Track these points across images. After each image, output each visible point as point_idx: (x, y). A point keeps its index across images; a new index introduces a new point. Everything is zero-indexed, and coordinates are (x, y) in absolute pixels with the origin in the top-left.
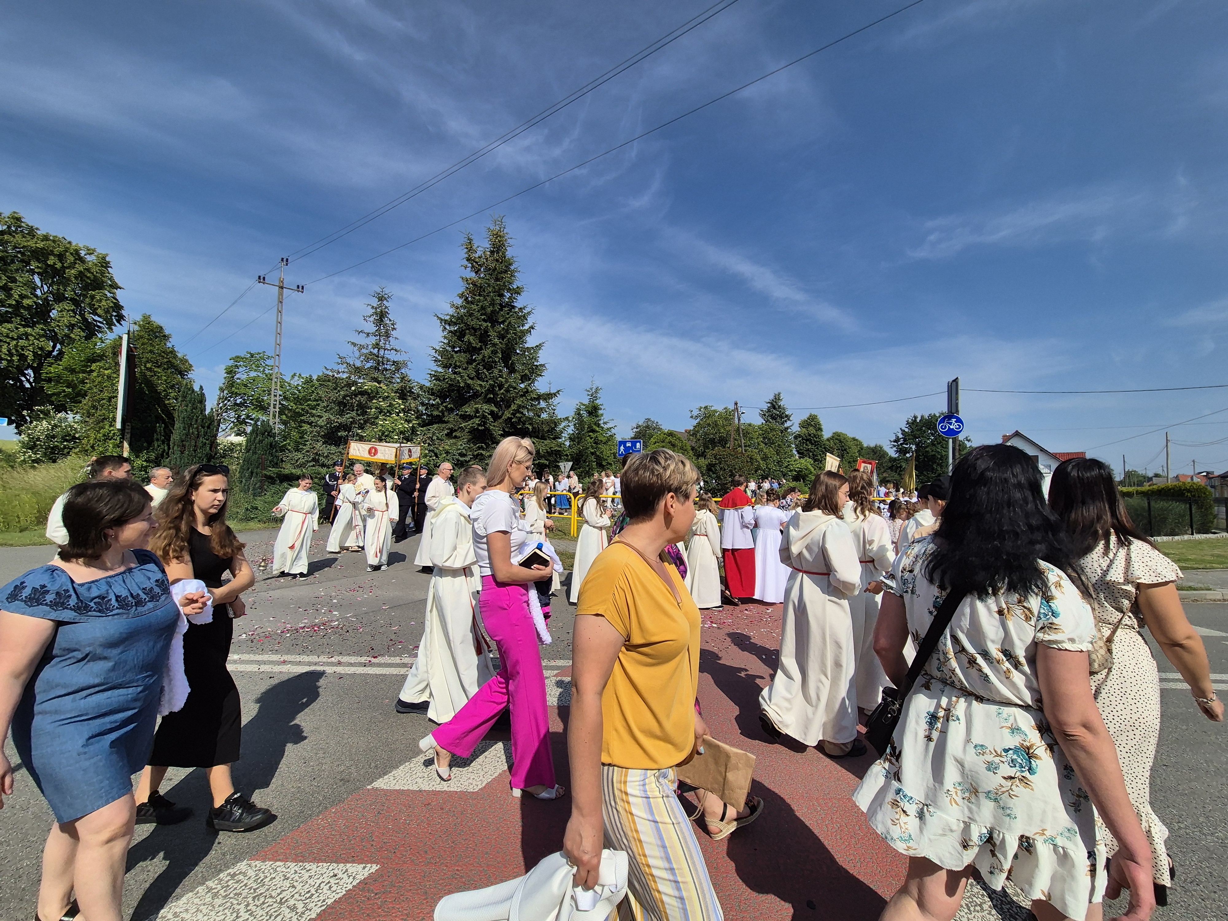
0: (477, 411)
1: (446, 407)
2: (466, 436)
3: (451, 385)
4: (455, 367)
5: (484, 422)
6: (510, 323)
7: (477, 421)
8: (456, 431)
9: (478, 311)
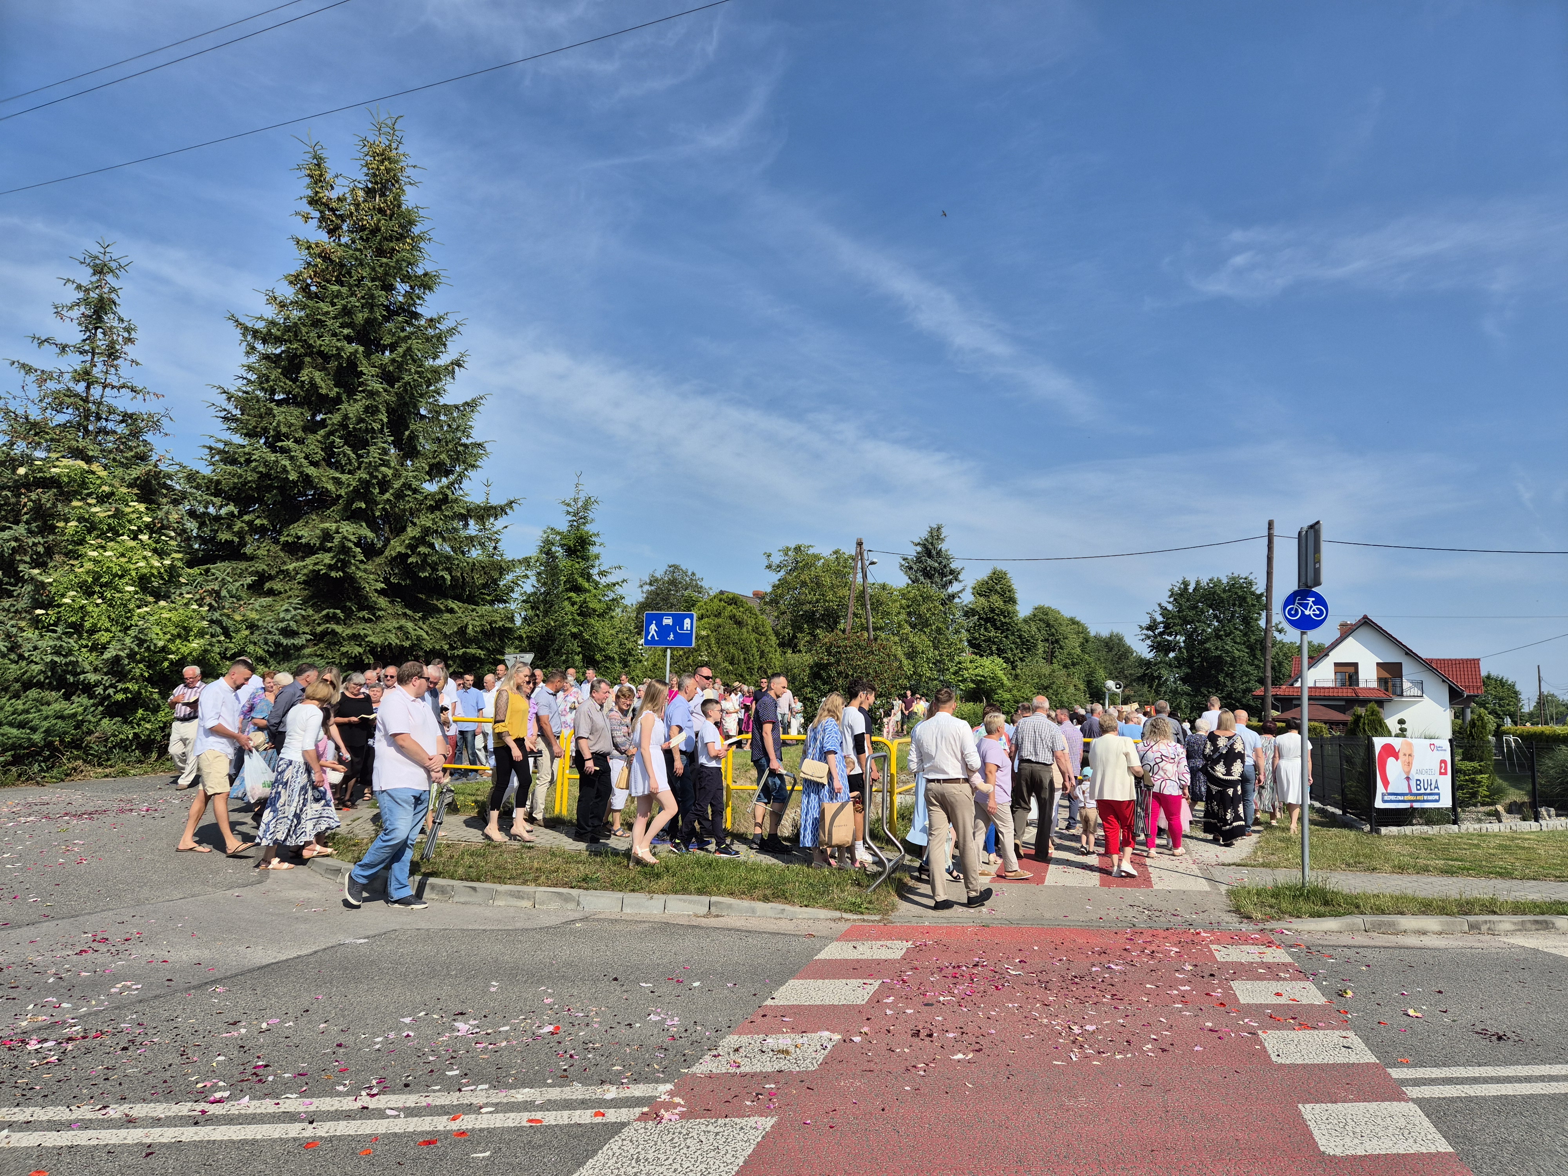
0: (327, 536)
1: (250, 523)
2: (295, 593)
3: (262, 476)
4: (279, 436)
5: (342, 561)
6: (409, 349)
7: (327, 558)
8: (271, 578)
9: (335, 318)
